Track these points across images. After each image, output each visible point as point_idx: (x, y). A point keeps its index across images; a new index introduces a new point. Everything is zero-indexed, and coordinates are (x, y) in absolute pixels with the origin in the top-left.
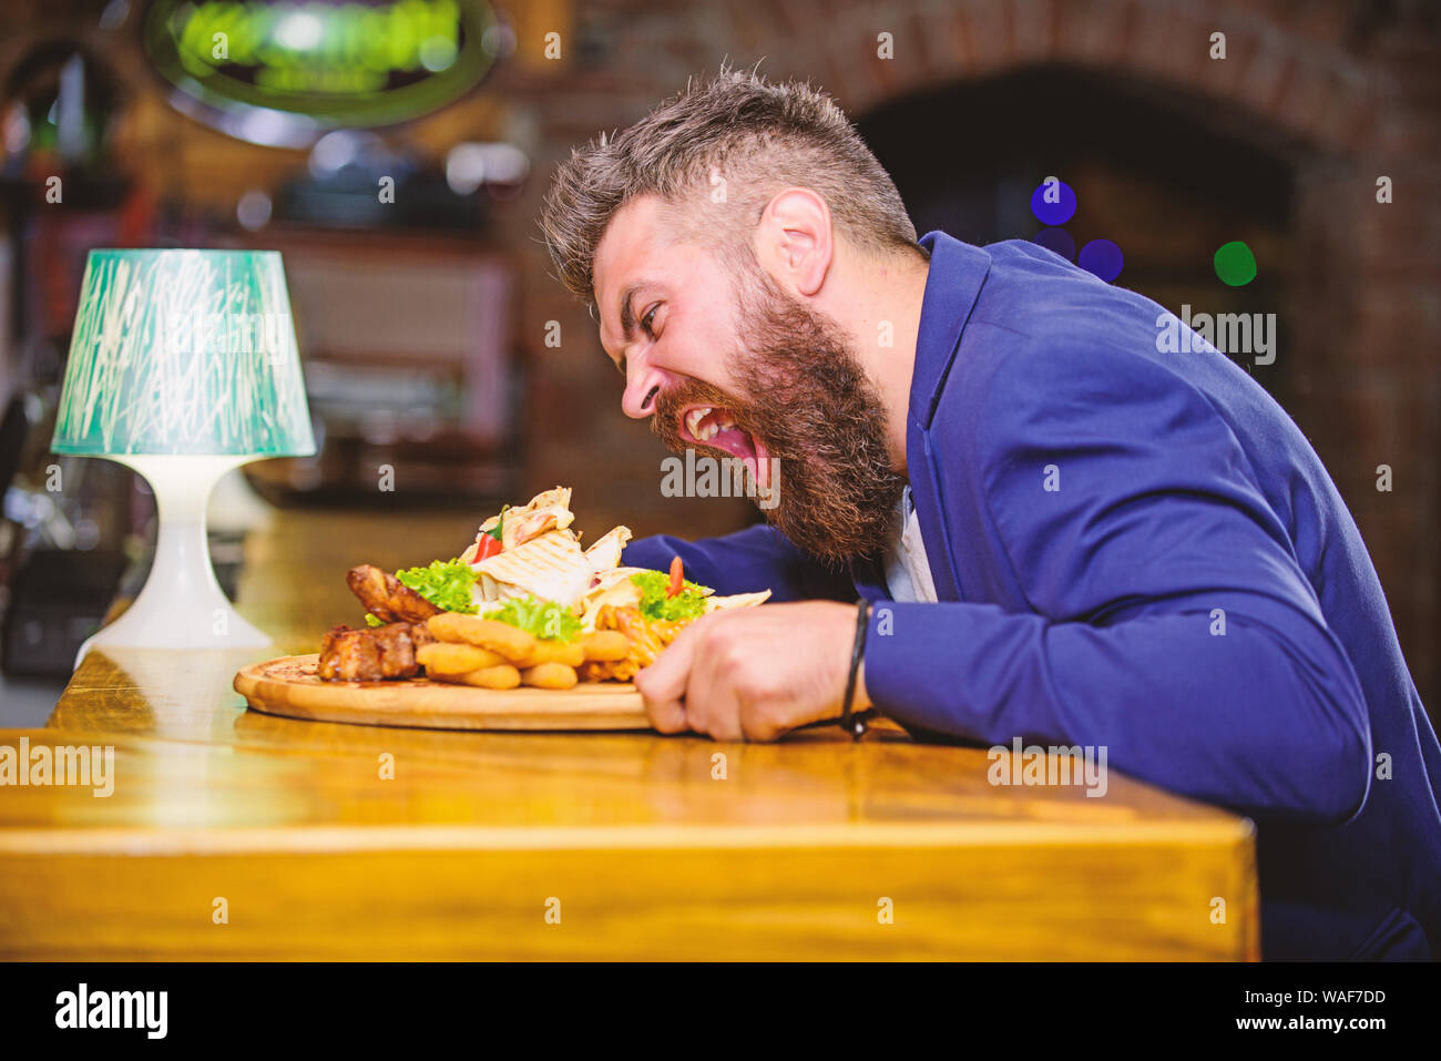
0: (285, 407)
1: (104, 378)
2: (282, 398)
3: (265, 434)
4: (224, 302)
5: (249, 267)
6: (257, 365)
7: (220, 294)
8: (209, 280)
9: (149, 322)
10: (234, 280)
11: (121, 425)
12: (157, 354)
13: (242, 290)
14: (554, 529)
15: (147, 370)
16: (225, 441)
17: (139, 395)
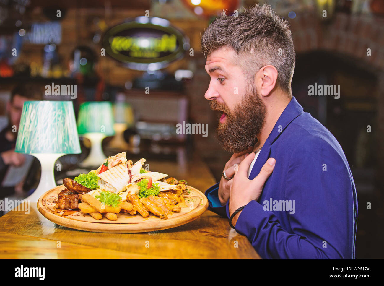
0: (71, 141)
1: (25, 134)
2: (71, 139)
3: (66, 148)
4: (55, 114)
5: (62, 105)
6: (64, 130)
7: (54, 112)
8: (52, 109)
9: (36, 120)
10: (58, 109)
11: (29, 146)
12: (39, 128)
13: (60, 111)
14: (121, 163)
15: (36, 132)
16: (55, 150)
17: (34, 138)
